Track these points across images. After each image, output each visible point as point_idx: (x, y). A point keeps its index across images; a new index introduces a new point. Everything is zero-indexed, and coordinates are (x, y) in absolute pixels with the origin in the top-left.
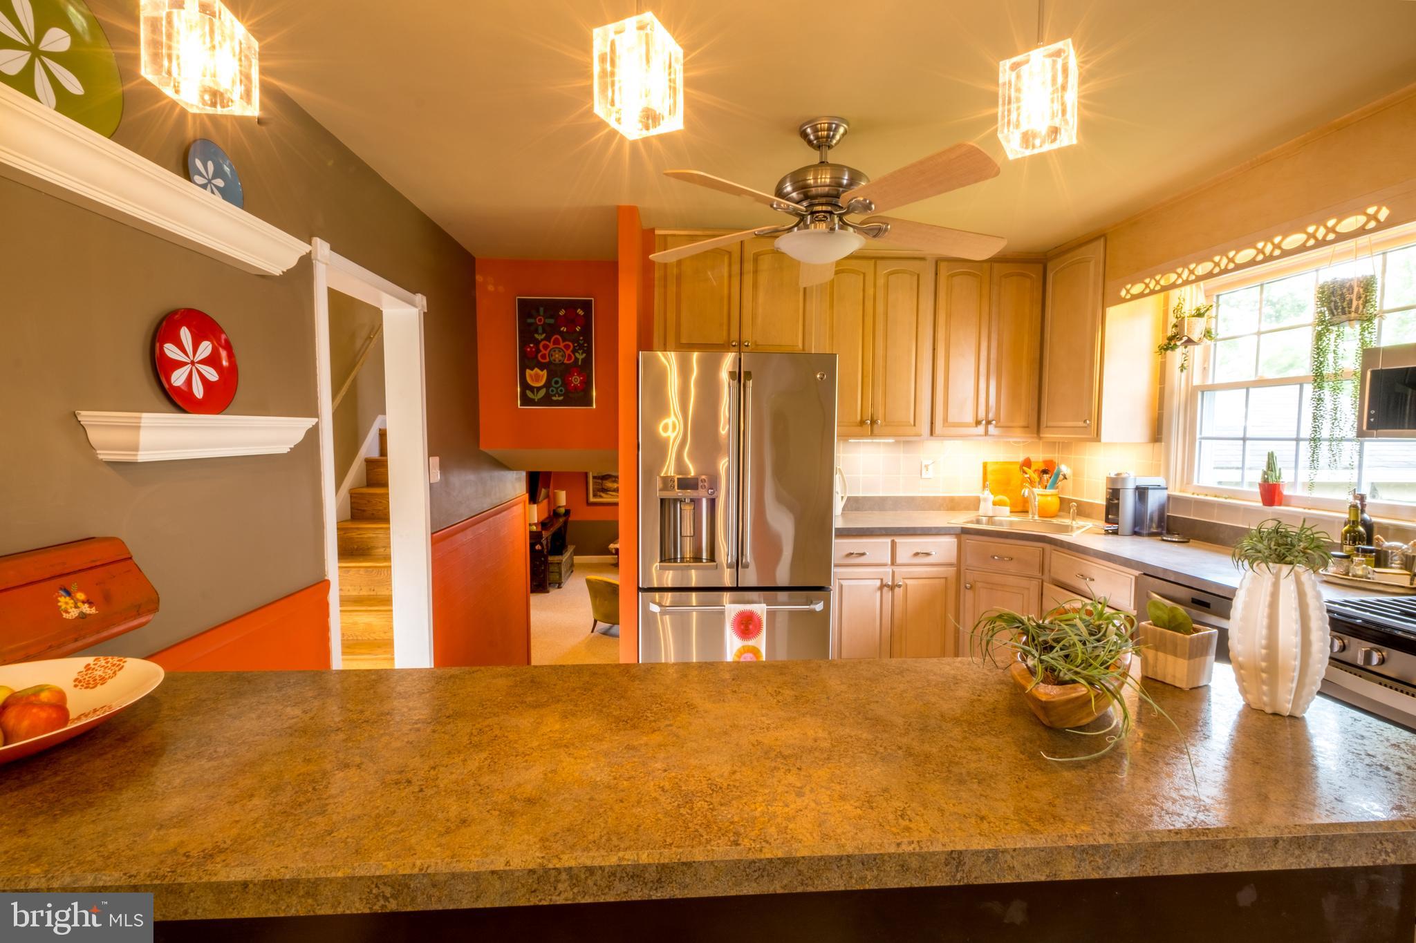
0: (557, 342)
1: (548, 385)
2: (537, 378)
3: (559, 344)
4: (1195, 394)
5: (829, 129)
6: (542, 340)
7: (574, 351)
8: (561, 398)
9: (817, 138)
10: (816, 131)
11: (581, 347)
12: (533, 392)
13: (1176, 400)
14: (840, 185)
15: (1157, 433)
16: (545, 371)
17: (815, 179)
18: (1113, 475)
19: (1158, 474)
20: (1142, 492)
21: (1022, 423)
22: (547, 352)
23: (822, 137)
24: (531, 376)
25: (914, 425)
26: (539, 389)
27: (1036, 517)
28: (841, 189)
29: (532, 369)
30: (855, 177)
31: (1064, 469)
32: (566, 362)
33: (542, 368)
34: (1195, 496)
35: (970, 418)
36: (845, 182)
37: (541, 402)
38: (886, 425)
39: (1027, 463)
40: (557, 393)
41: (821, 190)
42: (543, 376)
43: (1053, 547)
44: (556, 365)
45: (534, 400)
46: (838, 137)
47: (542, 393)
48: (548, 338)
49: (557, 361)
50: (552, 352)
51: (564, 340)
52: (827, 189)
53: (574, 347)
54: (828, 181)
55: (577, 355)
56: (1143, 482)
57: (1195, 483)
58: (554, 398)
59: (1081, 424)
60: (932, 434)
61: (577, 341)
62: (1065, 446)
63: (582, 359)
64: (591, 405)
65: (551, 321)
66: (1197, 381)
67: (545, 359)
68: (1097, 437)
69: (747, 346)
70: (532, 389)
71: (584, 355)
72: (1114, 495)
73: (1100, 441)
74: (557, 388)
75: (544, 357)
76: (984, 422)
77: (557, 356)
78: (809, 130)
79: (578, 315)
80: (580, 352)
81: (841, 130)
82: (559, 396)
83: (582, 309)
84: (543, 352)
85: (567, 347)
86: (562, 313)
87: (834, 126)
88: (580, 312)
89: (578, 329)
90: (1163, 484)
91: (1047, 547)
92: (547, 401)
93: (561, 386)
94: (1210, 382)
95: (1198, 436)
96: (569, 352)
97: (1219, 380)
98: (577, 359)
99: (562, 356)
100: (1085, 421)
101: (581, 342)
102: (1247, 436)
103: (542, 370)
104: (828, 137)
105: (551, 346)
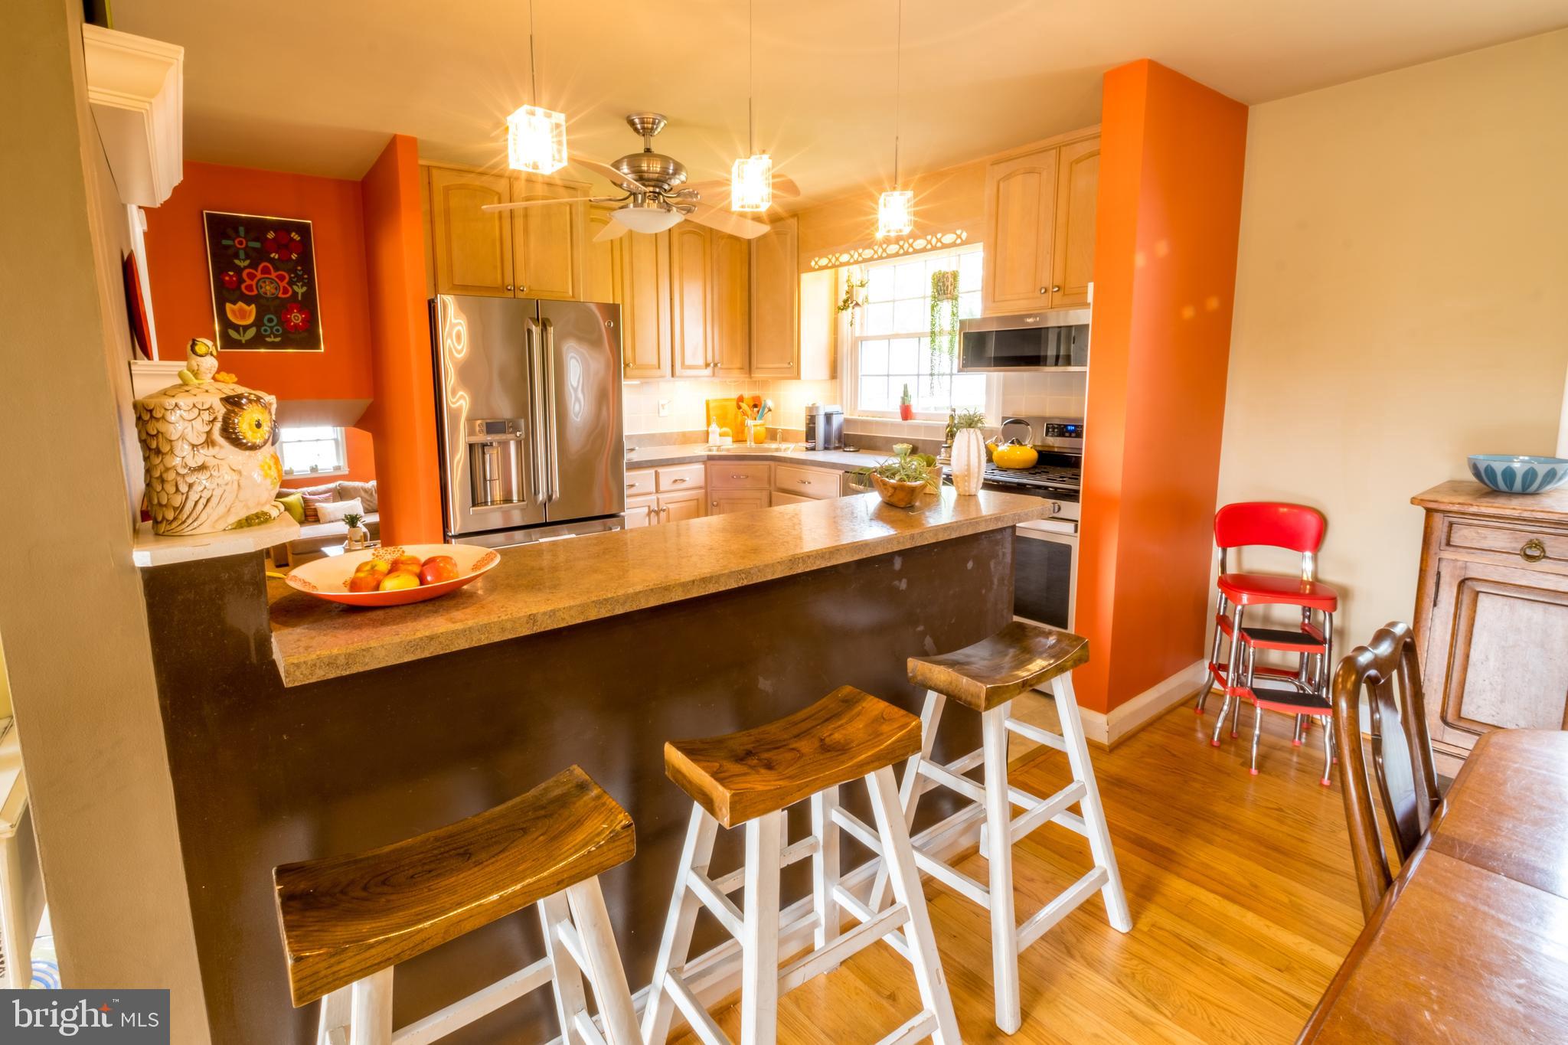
0: (266, 271)
1: (258, 323)
2: (243, 314)
3: (270, 273)
4: (857, 342)
5: (653, 123)
6: (246, 267)
7: (291, 283)
8: (278, 339)
9: (643, 128)
10: (642, 122)
11: (300, 278)
12: (238, 331)
13: (845, 349)
14: (668, 174)
15: (834, 373)
16: (253, 306)
17: (648, 166)
18: (810, 406)
19: (835, 403)
20: (828, 417)
21: (738, 365)
22: (254, 283)
23: (648, 128)
24: (233, 312)
25: (659, 368)
26: (246, 328)
27: (753, 444)
28: (667, 177)
29: (234, 303)
30: (678, 169)
31: (770, 403)
32: (280, 295)
33: (248, 301)
34: (860, 418)
35: (701, 362)
36: (671, 171)
37: (250, 344)
38: (636, 369)
39: (741, 399)
40: (272, 332)
41: (651, 176)
42: (251, 312)
43: (777, 463)
44: (267, 299)
45: (240, 341)
46: (659, 130)
47: (251, 332)
48: (254, 265)
49: (269, 295)
50: (260, 283)
51: (276, 269)
52: (657, 175)
53: (291, 278)
54: (658, 170)
55: (295, 288)
56: (829, 410)
57: (859, 408)
58: (268, 339)
59: (786, 365)
60: (673, 376)
61: (295, 271)
62: (764, 384)
63: (303, 294)
64: (318, 347)
65: (257, 245)
66: (857, 334)
67: (252, 291)
68: (798, 377)
69: (523, 290)
70: (236, 328)
71: (305, 289)
72: (811, 420)
73: (799, 379)
74: (271, 328)
75: (249, 288)
76: (712, 365)
77: (268, 289)
78: (637, 121)
79: (292, 239)
80: (300, 284)
81: (662, 125)
82: (276, 336)
83: (297, 233)
84: (248, 282)
85: (282, 278)
86: (271, 235)
87: (657, 121)
88: (295, 236)
89: (294, 256)
90: (840, 411)
91: (772, 463)
92: (258, 341)
93: (276, 325)
94: (865, 335)
95: (860, 374)
96: (284, 283)
97: (870, 333)
98: (295, 294)
99: (276, 289)
100: (789, 363)
101: (300, 273)
102: (890, 373)
103: (249, 305)
104: (652, 129)
105: (259, 275)
